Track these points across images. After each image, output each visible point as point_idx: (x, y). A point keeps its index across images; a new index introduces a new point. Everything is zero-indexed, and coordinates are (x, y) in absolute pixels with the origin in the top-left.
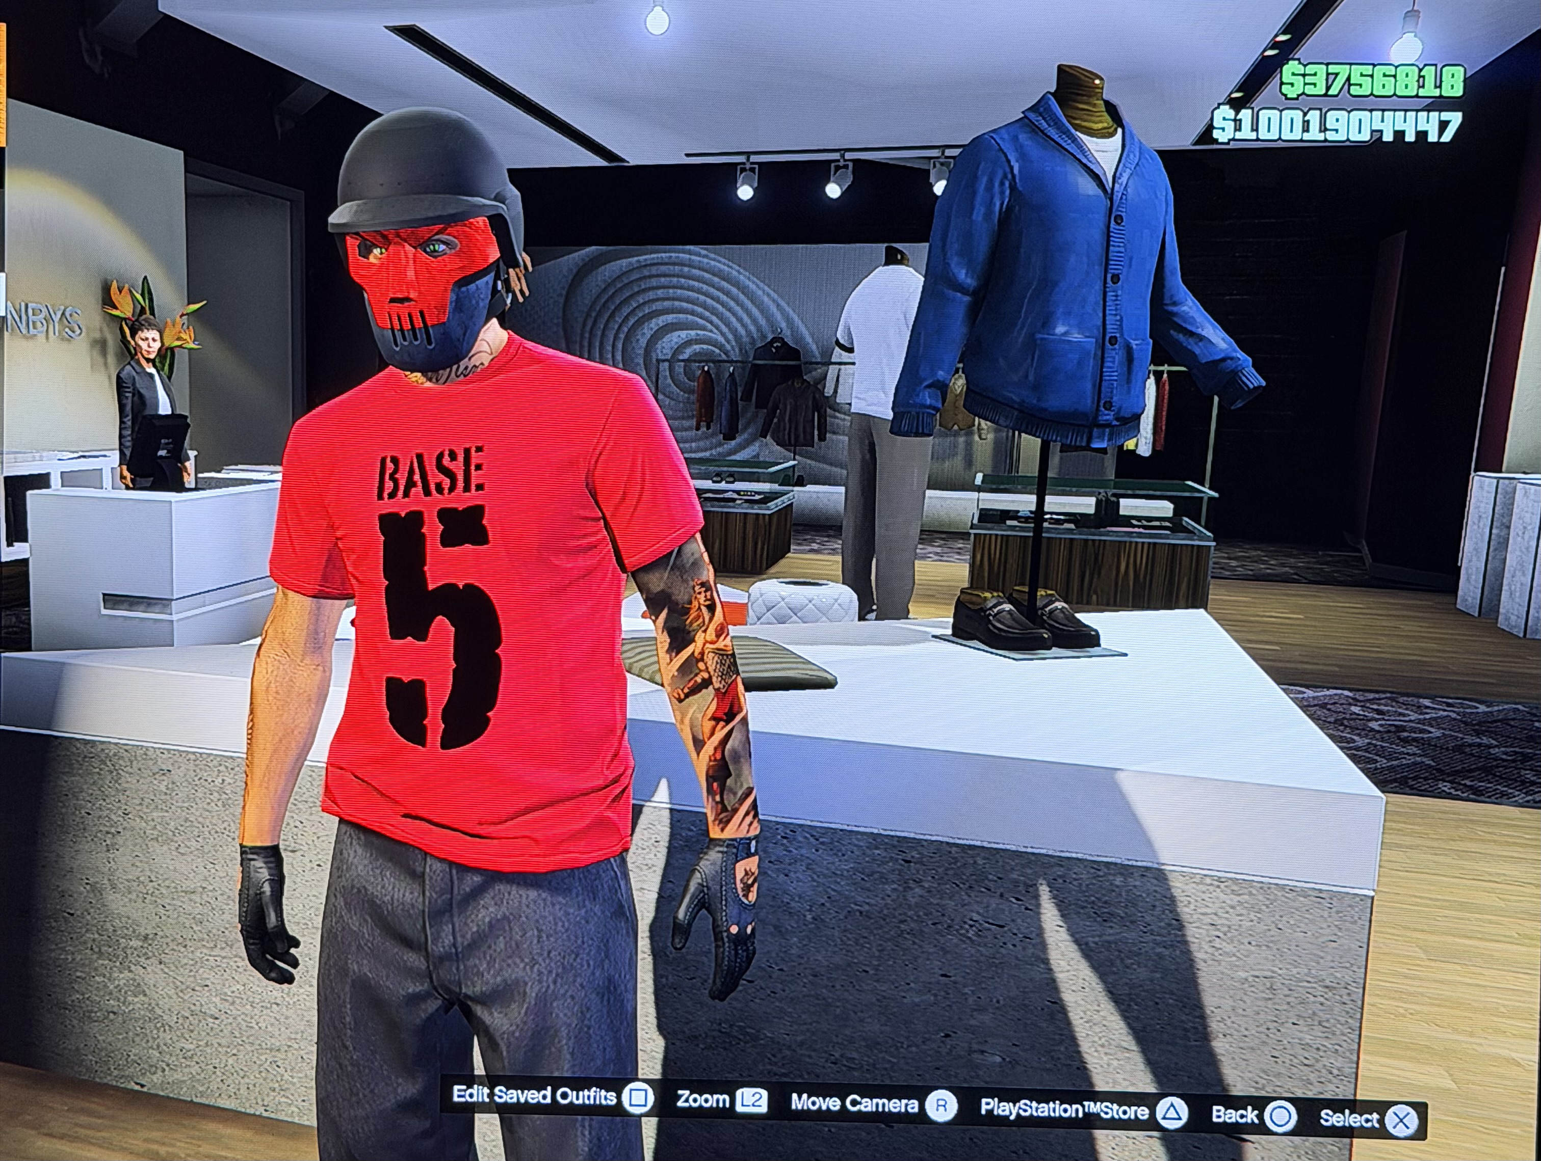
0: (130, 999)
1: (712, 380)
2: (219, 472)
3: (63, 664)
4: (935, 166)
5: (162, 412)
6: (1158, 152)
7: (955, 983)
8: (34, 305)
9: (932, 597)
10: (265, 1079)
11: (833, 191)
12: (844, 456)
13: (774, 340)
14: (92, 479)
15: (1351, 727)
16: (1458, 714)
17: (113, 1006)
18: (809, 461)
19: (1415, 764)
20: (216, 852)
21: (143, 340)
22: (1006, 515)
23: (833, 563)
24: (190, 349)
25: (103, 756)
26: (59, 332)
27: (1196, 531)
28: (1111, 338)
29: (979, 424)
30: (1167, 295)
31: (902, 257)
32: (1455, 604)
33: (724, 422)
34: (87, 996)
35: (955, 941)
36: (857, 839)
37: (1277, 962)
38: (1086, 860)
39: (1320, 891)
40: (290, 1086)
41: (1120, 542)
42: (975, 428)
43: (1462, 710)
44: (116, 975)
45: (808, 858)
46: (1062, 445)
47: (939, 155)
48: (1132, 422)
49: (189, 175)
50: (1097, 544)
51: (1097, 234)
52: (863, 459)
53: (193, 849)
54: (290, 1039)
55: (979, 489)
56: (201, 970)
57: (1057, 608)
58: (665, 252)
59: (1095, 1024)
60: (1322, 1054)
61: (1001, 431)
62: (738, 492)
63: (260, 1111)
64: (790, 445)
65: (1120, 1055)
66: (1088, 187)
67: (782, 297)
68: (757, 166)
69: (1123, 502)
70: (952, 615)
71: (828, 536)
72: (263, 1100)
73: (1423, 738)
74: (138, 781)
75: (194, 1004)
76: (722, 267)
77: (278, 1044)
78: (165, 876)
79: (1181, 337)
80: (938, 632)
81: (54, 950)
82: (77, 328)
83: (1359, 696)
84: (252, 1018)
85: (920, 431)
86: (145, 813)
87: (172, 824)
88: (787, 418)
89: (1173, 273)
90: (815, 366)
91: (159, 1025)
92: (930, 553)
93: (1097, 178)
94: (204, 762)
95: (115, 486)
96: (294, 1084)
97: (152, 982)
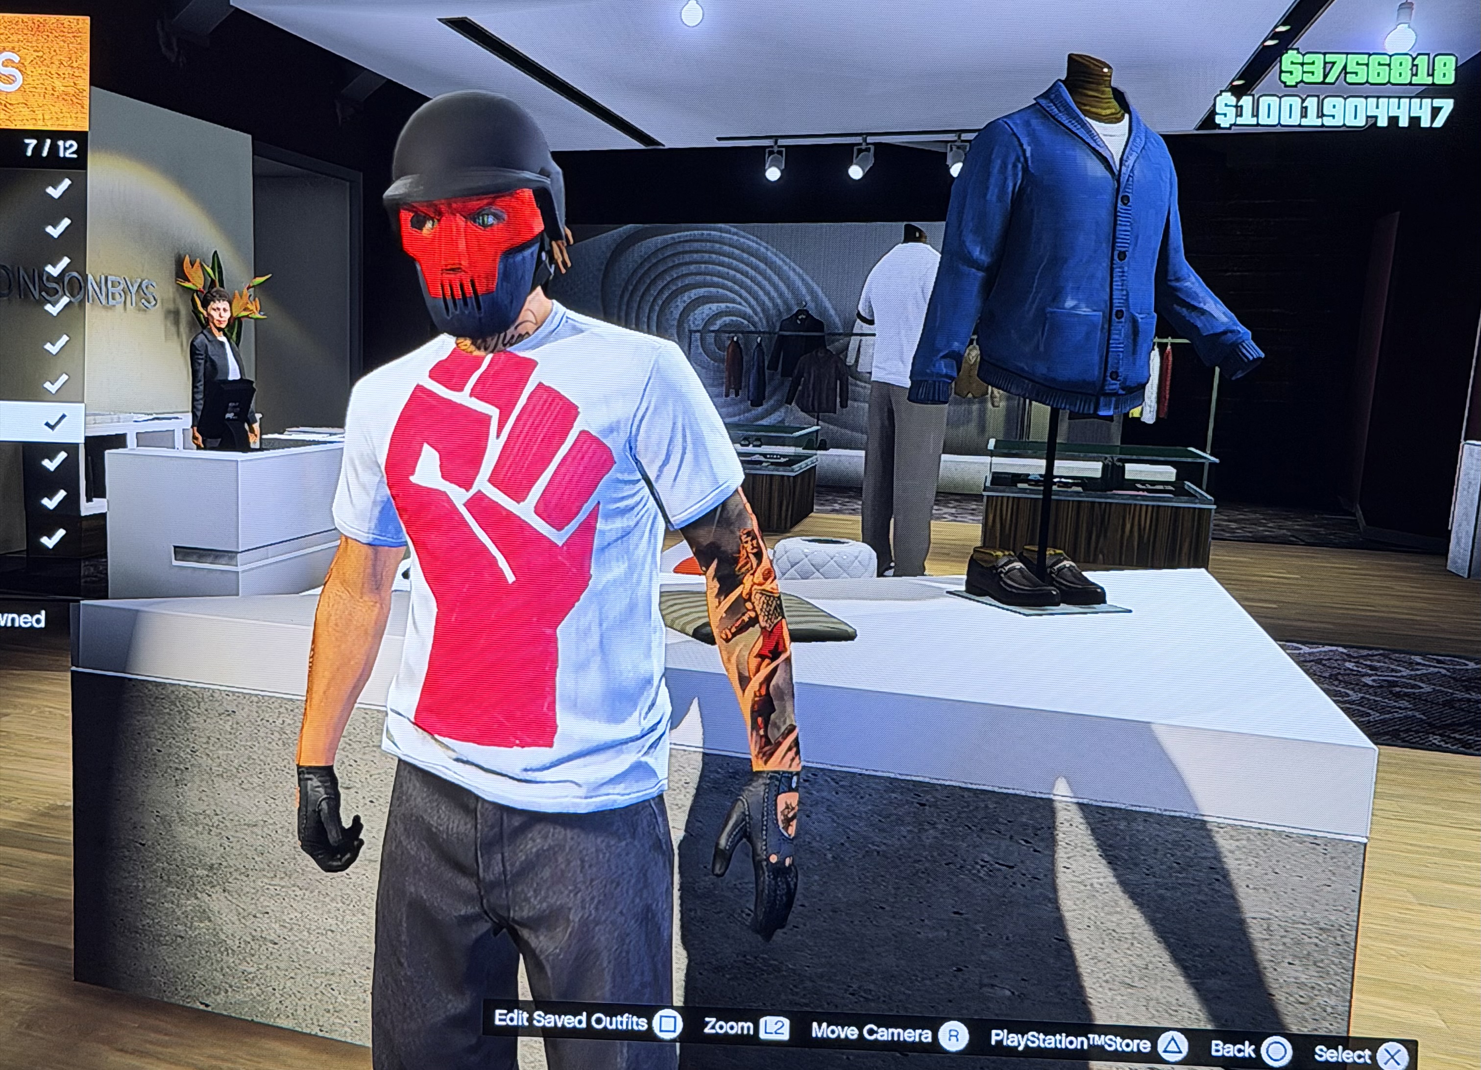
0: (196, 924)
1: (740, 348)
2: (282, 433)
3: (137, 611)
4: (951, 149)
5: (231, 378)
6: (1162, 135)
7: (966, 919)
8: (113, 278)
9: (948, 554)
10: (320, 1001)
11: (856, 172)
12: (864, 420)
13: (799, 312)
14: (164, 439)
15: (1345, 682)
16: (1448, 670)
17: (180, 931)
18: (831, 427)
19: (1406, 717)
20: (277, 787)
21: (214, 310)
22: (1017, 478)
23: (854, 522)
24: (256, 319)
25: (173, 697)
26: (136, 304)
27: (1197, 495)
28: (1117, 311)
29: (992, 392)
30: (1171, 273)
31: (921, 236)
32: (1446, 566)
33: (751, 389)
34: (156, 921)
35: (969, 881)
36: (875, 783)
37: (1274, 905)
38: (1092, 805)
39: (1316, 837)
40: (343, 1008)
41: (1125, 504)
42: (989, 396)
43: (1451, 667)
44: (184, 901)
45: (828, 800)
46: (1071, 412)
47: (956, 138)
48: (1137, 391)
49: (256, 157)
50: (1103, 506)
51: (1105, 215)
52: (883, 425)
53: (255, 785)
54: (343, 964)
55: (992, 454)
56: (262, 899)
57: (1065, 566)
58: (698, 229)
59: (1099, 961)
60: (1316, 992)
61: (1012, 399)
62: (765, 455)
63: (315, 1030)
64: (814, 410)
65: (1123, 990)
66: (1096, 169)
67: (808, 274)
68: (784, 149)
69: (1128, 466)
70: (966, 572)
71: (850, 497)
72: (318, 1021)
73: (1414, 693)
74: (205, 721)
75: (255, 930)
76: (751, 243)
77: (332, 968)
78: (230, 810)
79: (1184, 312)
80: (953, 588)
81: (126, 878)
82: (152, 299)
83: (1353, 652)
84: (308, 943)
85: (937, 398)
86: (211, 751)
87: (236, 761)
88: (811, 387)
89: (1177, 251)
90: (838, 337)
91: (222, 949)
92: (945, 513)
93: (1105, 162)
94: (266, 704)
95: (186, 446)
96: (347, 1006)
97: (216, 909)
